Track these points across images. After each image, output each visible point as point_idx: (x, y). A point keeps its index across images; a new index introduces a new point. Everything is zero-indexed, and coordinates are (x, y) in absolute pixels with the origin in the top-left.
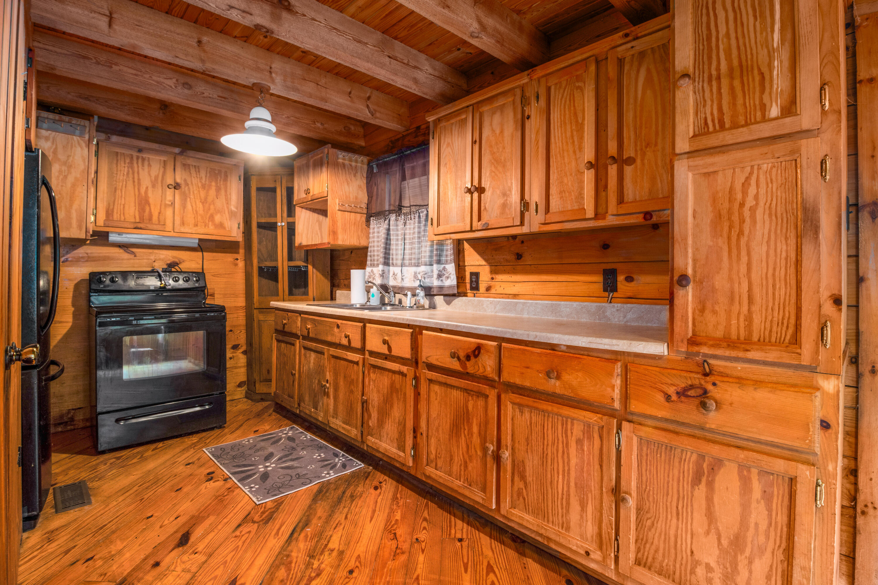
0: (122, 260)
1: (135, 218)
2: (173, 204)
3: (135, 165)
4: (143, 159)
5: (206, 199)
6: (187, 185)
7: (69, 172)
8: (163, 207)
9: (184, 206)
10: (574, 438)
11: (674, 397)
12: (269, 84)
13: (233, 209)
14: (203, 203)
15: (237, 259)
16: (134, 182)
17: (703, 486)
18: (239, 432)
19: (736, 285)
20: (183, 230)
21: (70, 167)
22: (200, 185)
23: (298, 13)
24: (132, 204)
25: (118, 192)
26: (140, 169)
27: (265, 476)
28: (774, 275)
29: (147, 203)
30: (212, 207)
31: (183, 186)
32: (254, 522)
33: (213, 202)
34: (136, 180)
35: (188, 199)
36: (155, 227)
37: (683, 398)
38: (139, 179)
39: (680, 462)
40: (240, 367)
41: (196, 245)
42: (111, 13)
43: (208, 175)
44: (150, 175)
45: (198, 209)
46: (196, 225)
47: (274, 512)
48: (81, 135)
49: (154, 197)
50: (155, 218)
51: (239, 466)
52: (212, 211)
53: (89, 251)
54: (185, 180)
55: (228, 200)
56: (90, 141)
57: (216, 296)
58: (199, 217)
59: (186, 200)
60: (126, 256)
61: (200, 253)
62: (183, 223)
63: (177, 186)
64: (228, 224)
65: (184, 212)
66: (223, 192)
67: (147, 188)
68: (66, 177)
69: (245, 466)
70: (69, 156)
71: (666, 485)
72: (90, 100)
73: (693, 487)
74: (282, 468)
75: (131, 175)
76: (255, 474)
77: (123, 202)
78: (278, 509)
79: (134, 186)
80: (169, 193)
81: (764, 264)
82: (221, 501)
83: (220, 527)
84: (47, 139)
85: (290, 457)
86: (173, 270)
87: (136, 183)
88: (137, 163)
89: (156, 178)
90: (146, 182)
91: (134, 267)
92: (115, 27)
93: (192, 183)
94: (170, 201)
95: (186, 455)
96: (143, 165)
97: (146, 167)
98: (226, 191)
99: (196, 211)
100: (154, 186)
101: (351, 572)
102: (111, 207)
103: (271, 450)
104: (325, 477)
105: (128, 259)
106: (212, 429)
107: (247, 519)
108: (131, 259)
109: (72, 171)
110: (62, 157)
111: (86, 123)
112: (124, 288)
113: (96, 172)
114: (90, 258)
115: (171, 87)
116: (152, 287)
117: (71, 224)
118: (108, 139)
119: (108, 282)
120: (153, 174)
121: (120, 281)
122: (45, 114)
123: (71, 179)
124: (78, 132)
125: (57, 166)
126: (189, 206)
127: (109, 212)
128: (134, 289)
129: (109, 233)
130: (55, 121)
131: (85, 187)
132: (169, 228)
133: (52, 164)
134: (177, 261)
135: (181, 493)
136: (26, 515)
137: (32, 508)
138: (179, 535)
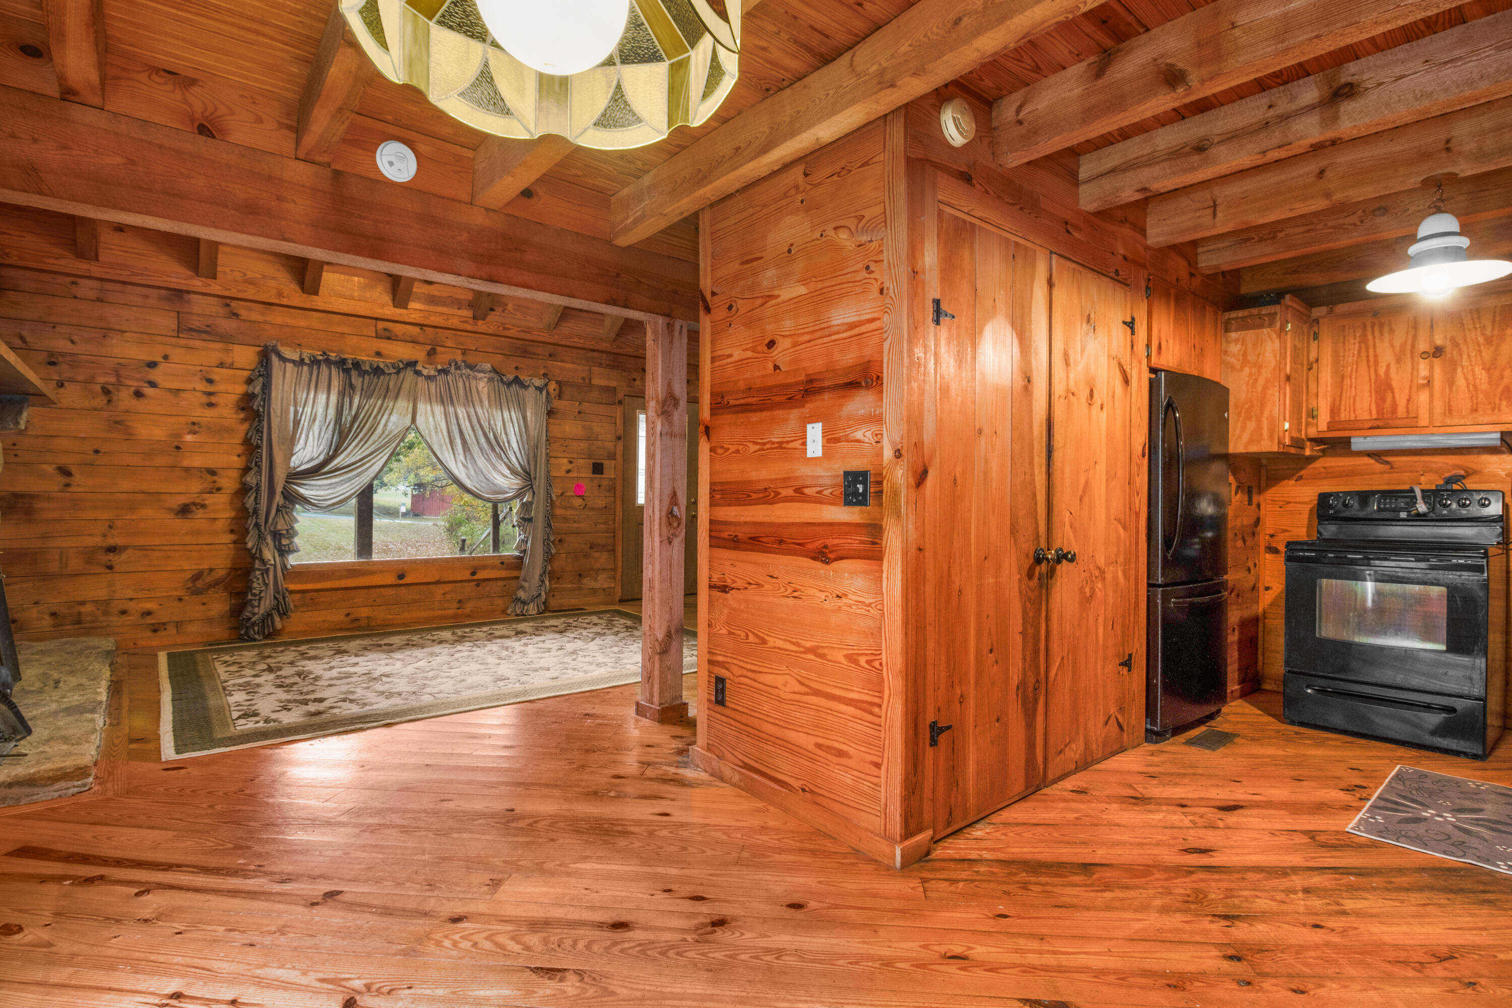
0: (1374, 474)
1: (1371, 413)
2: (1429, 383)
3: (1370, 337)
4: (1382, 325)
5: (1494, 361)
6: (1457, 345)
7: (1259, 373)
9: (1450, 382)
12: (1446, 170)
14: (1488, 370)
16: (1368, 361)
18: (1488, 773)
20: (1448, 421)
21: (1260, 367)
22: (1481, 340)
23: (1367, 89)
24: (1367, 394)
25: (1347, 381)
26: (1377, 340)
27: (1417, 820)
29: (1389, 387)
30: (1506, 373)
31: (1448, 350)
32: (1312, 838)
34: (1371, 358)
35: (1459, 369)
36: (1401, 422)
38: (1376, 356)
41: (1498, 443)
42: (1214, 202)
43: (1498, 318)
44: (1392, 345)
45: (1478, 383)
46: (1475, 410)
47: (1350, 847)
48: (1271, 325)
49: (1398, 379)
50: (1401, 410)
51: (1403, 797)
52: (1504, 381)
53: (1327, 465)
54: (1453, 339)
56: (1283, 328)
58: (1481, 396)
59: (1454, 371)
60: (1378, 467)
62: (1449, 411)
63: (1438, 352)
65: (1451, 391)
67: (1388, 366)
68: (1256, 380)
69: (1413, 801)
70: (1259, 355)
74: (1457, 827)
75: (1364, 354)
76: (1408, 812)
77: (1353, 394)
78: (1361, 848)
79: (1369, 367)
80: (1424, 367)
82: (1320, 809)
83: (1275, 820)
84: (1236, 341)
85: (1499, 826)
86: (1453, 487)
87: (1372, 362)
88: (1373, 333)
89: (1403, 347)
90: (1387, 358)
91: (1389, 484)
92: (1220, 214)
93: (1465, 341)
94: (1425, 378)
95: (1370, 762)
96: (1381, 333)
97: (1386, 336)
99: (1475, 386)
100: (1399, 361)
102: (1337, 403)
103: (1488, 807)
104: (1498, 866)
105: (1381, 473)
106: (1461, 755)
107: (1311, 835)
108: (1385, 473)
109: (1263, 371)
110: (1251, 358)
111: (1277, 308)
112: (1361, 514)
113: (1317, 361)
114: (1329, 474)
115: (1355, 224)
116: (1403, 515)
117: (1261, 434)
118: (1331, 311)
119: (1340, 506)
120: (1397, 343)
121: (1356, 506)
122: (1234, 314)
123: (1261, 382)
124: (1267, 322)
125: (1247, 370)
126: (1461, 381)
127: (1334, 410)
128: (1375, 516)
129: (1350, 438)
130: (1243, 318)
131: (1277, 388)
132: (1424, 421)
133: (1241, 369)
134: (1462, 473)
135: (1297, 784)
136: (1149, 727)
137: (1154, 724)
138: (1232, 803)
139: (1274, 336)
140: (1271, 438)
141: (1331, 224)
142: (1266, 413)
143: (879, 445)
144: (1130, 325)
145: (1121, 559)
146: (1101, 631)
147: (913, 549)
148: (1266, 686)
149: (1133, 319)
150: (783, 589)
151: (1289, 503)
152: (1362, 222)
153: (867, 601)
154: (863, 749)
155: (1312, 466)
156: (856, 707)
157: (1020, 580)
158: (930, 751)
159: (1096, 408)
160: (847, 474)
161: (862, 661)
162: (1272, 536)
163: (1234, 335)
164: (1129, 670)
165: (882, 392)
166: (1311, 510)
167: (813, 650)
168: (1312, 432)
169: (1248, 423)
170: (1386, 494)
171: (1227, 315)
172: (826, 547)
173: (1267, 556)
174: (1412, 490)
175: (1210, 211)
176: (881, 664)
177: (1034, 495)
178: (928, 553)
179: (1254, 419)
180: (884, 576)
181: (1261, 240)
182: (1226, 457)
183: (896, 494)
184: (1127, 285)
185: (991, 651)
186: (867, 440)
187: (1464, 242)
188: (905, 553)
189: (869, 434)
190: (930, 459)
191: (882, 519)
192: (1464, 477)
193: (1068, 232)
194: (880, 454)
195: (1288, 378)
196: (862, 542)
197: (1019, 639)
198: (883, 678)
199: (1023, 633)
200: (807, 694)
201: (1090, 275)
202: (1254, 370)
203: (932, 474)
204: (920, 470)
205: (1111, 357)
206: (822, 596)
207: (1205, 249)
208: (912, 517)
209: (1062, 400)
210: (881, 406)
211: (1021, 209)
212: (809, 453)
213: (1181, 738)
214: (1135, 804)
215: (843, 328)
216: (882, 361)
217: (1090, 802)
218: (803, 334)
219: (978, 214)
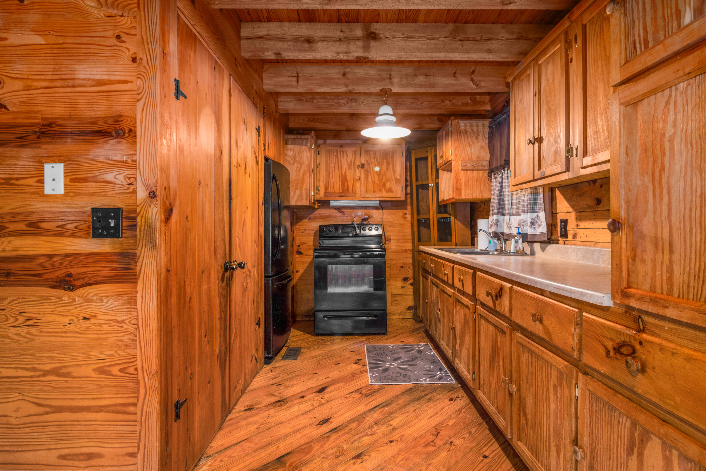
0: (338, 217)
1: (340, 190)
2: (360, 179)
3: (339, 156)
4: (343, 152)
5: (380, 172)
6: (368, 164)
7: (301, 167)
8: (355, 181)
9: (367, 179)
10: (552, 384)
11: (612, 353)
12: (389, 87)
13: (398, 177)
14: (378, 175)
15: (406, 214)
17: (634, 457)
18: (391, 340)
19: (659, 230)
20: (366, 195)
21: (301, 164)
22: (376, 163)
23: (381, 38)
24: (338, 181)
25: (331, 175)
26: (342, 158)
27: (386, 370)
28: (690, 217)
29: (346, 179)
30: (384, 177)
31: (366, 166)
32: (361, 393)
33: (385, 174)
34: (340, 166)
36: (350, 195)
37: (618, 356)
38: (341, 165)
39: (618, 425)
40: (409, 295)
41: (378, 205)
42: (298, 75)
44: (347, 161)
45: (375, 180)
47: (375, 392)
48: (306, 145)
49: (350, 176)
50: (350, 189)
51: (376, 360)
52: (384, 180)
53: (321, 213)
54: (367, 161)
55: (394, 171)
56: (311, 147)
57: (392, 241)
58: (376, 186)
59: (368, 174)
60: (339, 214)
61: (381, 211)
62: (366, 191)
63: (363, 166)
64: (394, 188)
65: (367, 183)
66: (391, 166)
67: (346, 170)
68: (300, 170)
69: (380, 361)
70: (301, 158)
71: (608, 447)
72: (314, 122)
73: (627, 456)
74: (399, 368)
75: (337, 163)
76: (381, 367)
77: (333, 181)
78: (378, 391)
79: (339, 169)
80: (358, 171)
81: (682, 204)
82: (353, 376)
83: (342, 390)
84: (291, 150)
85: (410, 363)
86: (365, 223)
89: (351, 162)
90: (345, 166)
91: (344, 221)
92: (300, 82)
93: (371, 162)
94: (359, 176)
95: (354, 346)
96: (343, 156)
97: (345, 156)
98: (393, 165)
99: (374, 182)
100: (349, 168)
101: (391, 442)
102: (327, 184)
103: (401, 355)
104: (421, 381)
105: (340, 217)
106: (378, 334)
107: (358, 391)
108: (342, 217)
109: (303, 166)
110: (298, 159)
111: (308, 136)
112: (336, 235)
113: (320, 164)
114: (321, 217)
115: (344, 104)
116: (351, 235)
117: (302, 197)
118: (325, 142)
119: (328, 231)
120: (349, 160)
121: (334, 231)
122: (290, 136)
123: (302, 171)
124: (304, 143)
125: (296, 165)
126: (370, 179)
127: (326, 188)
128: (341, 236)
129: (329, 200)
130: (294, 139)
131: (309, 175)
132: (358, 194)
133: (293, 164)
134: (367, 217)
135: (338, 366)
136: (266, 355)
137: (268, 353)
138: (321, 387)
139: (307, 150)
140: (306, 199)
141: (335, 101)
142: (304, 187)
143: (132, 187)
144: (258, 130)
145: (256, 264)
146: (250, 307)
147: (164, 271)
148: (298, 319)
149: (259, 127)
150: (12, 320)
151: (305, 230)
152: (347, 103)
153: (120, 319)
154: (117, 445)
155: (315, 213)
156: (108, 412)
157: (218, 284)
158: (175, 425)
159: (247, 175)
160: (95, 210)
161: (115, 370)
162: (299, 246)
163: (289, 147)
164: (259, 327)
165: (135, 143)
166: (315, 233)
167: (55, 372)
168: (318, 197)
169: (297, 191)
170: (345, 226)
171: (286, 136)
172: (70, 275)
173: (297, 256)
174: (352, 224)
175: (295, 79)
176: (136, 369)
177: (224, 227)
178: (173, 273)
179: (299, 189)
180: (139, 295)
181: (307, 101)
182: (288, 208)
183: (150, 227)
184: (257, 108)
185: (206, 336)
186: (118, 182)
187: (393, 119)
188: (159, 275)
189: (121, 177)
190: (174, 200)
191: (136, 248)
192: (368, 219)
193: (236, 65)
194: (134, 194)
195: (313, 171)
196: (114, 269)
197: (218, 322)
198: (138, 381)
199: (220, 319)
200: (47, 413)
201: (245, 96)
202: (299, 165)
203: (175, 211)
204: (168, 208)
205: (253, 147)
206: (66, 320)
207: (281, 99)
208: (163, 246)
209: (235, 168)
210: (135, 155)
211: (218, 39)
212: (48, 191)
213: (279, 357)
214: (281, 405)
215: (90, 83)
216: (135, 118)
217: (258, 414)
218: (38, 80)
219: (199, 30)
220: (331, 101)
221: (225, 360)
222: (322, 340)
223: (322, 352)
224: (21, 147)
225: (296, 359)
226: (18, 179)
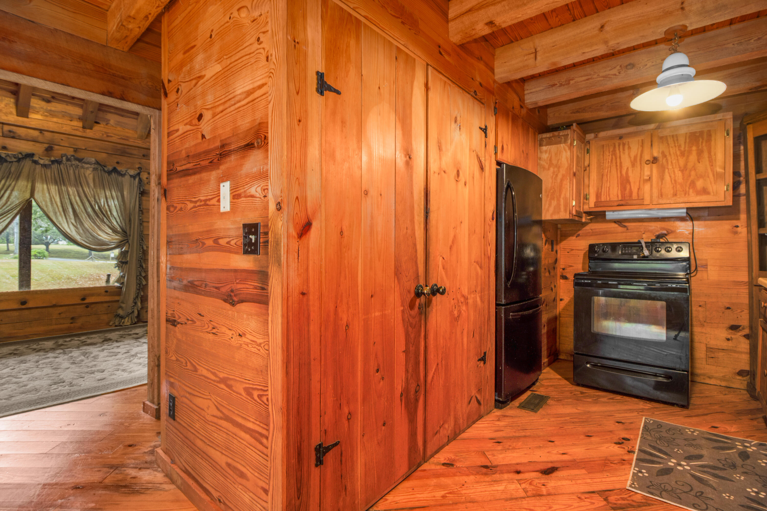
0: (617, 233)
1: (618, 196)
2: (650, 179)
3: (617, 151)
4: (624, 144)
5: (685, 166)
6: (665, 156)
7: (559, 171)
8: (642, 182)
9: (662, 178)
12: (683, 24)
13: (719, 170)
14: (682, 171)
15: (737, 227)
16: (617, 166)
18: (695, 420)
20: (661, 201)
21: (559, 168)
22: (678, 153)
24: (616, 185)
25: (605, 178)
26: (621, 153)
27: (667, 471)
29: (628, 181)
30: (693, 173)
31: (660, 159)
32: (606, 499)
33: (694, 168)
34: (618, 164)
35: (667, 170)
36: (635, 202)
38: (621, 163)
40: (741, 353)
41: (685, 215)
42: (536, 50)
43: (688, 141)
45: (677, 179)
46: (675, 195)
47: (633, 506)
48: (565, 142)
49: (634, 176)
50: (635, 195)
51: (654, 448)
52: (692, 178)
53: (593, 228)
54: (663, 153)
55: (712, 162)
56: (572, 144)
57: (709, 267)
58: (678, 186)
59: (664, 171)
60: (620, 229)
61: (690, 223)
62: (661, 195)
63: (655, 160)
64: (712, 187)
65: (662, 184)
66: (706, 155)
67: (628, 168)
68: (557, 175)
69: (660, 451)
70: (558, 160)
72: (579, 112)
74: (693, 476)
75: (614, 161)
76: (660, 463)
77: (608, 186)
78: (639, 506)
79: (617, 169)
80: (647, 168)
82: (605, 465)
83: (579, 482)
84: (546, 152)
85: (717, 472)
86: (662, 240)
87: (618, 167)
88: (619, 149)
89: (636, 158)
90: (627, 164)
91: (626, 239)
92: (539, 58)
93: (670, 154)
94: (648, 176)
95: (626, 415)
96: (624, 150)
97: (627, 151)
98: (709, 152)
99: (675, 181)
100: (633, 165)
102: (600, 191)
103: (704, 452)
105: (622, 233)
106: (673, 404)
107: (605, 493)
108: (624, 232)
109: (561, 170)
110: (554, 162)
111: (568, 132)
112: (613, 256)
113: (589, 166)
114: (594, 233)
115: (615, 75)
116: (635, 257)
117: (560, 209)
118: (596, 137)
119: (601, 251)
120: (633, 154)
121: (610, 251)
122: (544, 135)
123: (560, 176)
124: (563, 140)
125: (552, 169)
126: (667, 177)
127: (598, 195)
128: (620, 258)
129: (605, 212)
130: (550, 138)
131: (569, 180)
132: (647, 201)
133: (549, 169)
134: (665, 232)
135: (588, 440)
136: (497, 398)
137: (500, 395)
138: (550, 465)
139: (567, 148)
140: (565, 210)
141: (601, 74)
142: (563, 196)
143: (266, 199)
144: (484, 130)
145: (479, 289)
146: (465, 340)
147: (295, 294)
148: (561, 357)
149: (486, 127)
150: (206, 326)
151: (572, 250)
152: (619, 73)
153: (259, 341)
155: (585, 228)
156: (251, 436)
157: (403, 311)
158: (315, 472)
159: (461, 184)
160: (245, 226)
161: (255, 394)
162: (564, 269)
163: (544, 148)
164: (484, 363)
165: (267, 151)
166: (585, 254)
167: (224, 381)
168: (586, 208)
169: (552, 202)
170: (626, 245)
171: (540, 136)
172: (232, 291)
173: (562, 281)
174: (639, 242)
175: (533, 56)
176: (268, 400)
177: (415, 245)
178: (313, 297)
179: (556, 199)
180: (270, 319)
181: (561, 85)
182: (540, 223)
183: (277, 244)
184: (483, 104)
185: (378, 371)
186: (258, 195)
187: (692, 72)
188: (286, 299)
189: (259, 189)
190: (314, 213)
191: (268, 267)
192: (666, 235)
193: (440, 53)
194: (266, 208)
195: (574, 174)
196: (255, 288)
197: (402, 357)
198: (269, 413)
199: (406, 352)
200: (221, 418)
201: (457, 89)
202: (556, 169)
204: (303, 221)
205: (472, 150)
206: (230, 333)
207: (529, 91)
208: (293, 265)
209: (436, 175)
210: (267, 164)
211: (403, 23)
212: (222, 210)
213: (516, 403)
214: (486, 474)
215: (243, 96)
216: (267, 122)
217: (455, 475)
218: (218, 105)
219: (363, 13)
220: (595, 76)
221: (417, 400)
222: (582, 393)
223: (574, 410)
224: (211, 171)
225: (536, 412)
226: (210, 200)
